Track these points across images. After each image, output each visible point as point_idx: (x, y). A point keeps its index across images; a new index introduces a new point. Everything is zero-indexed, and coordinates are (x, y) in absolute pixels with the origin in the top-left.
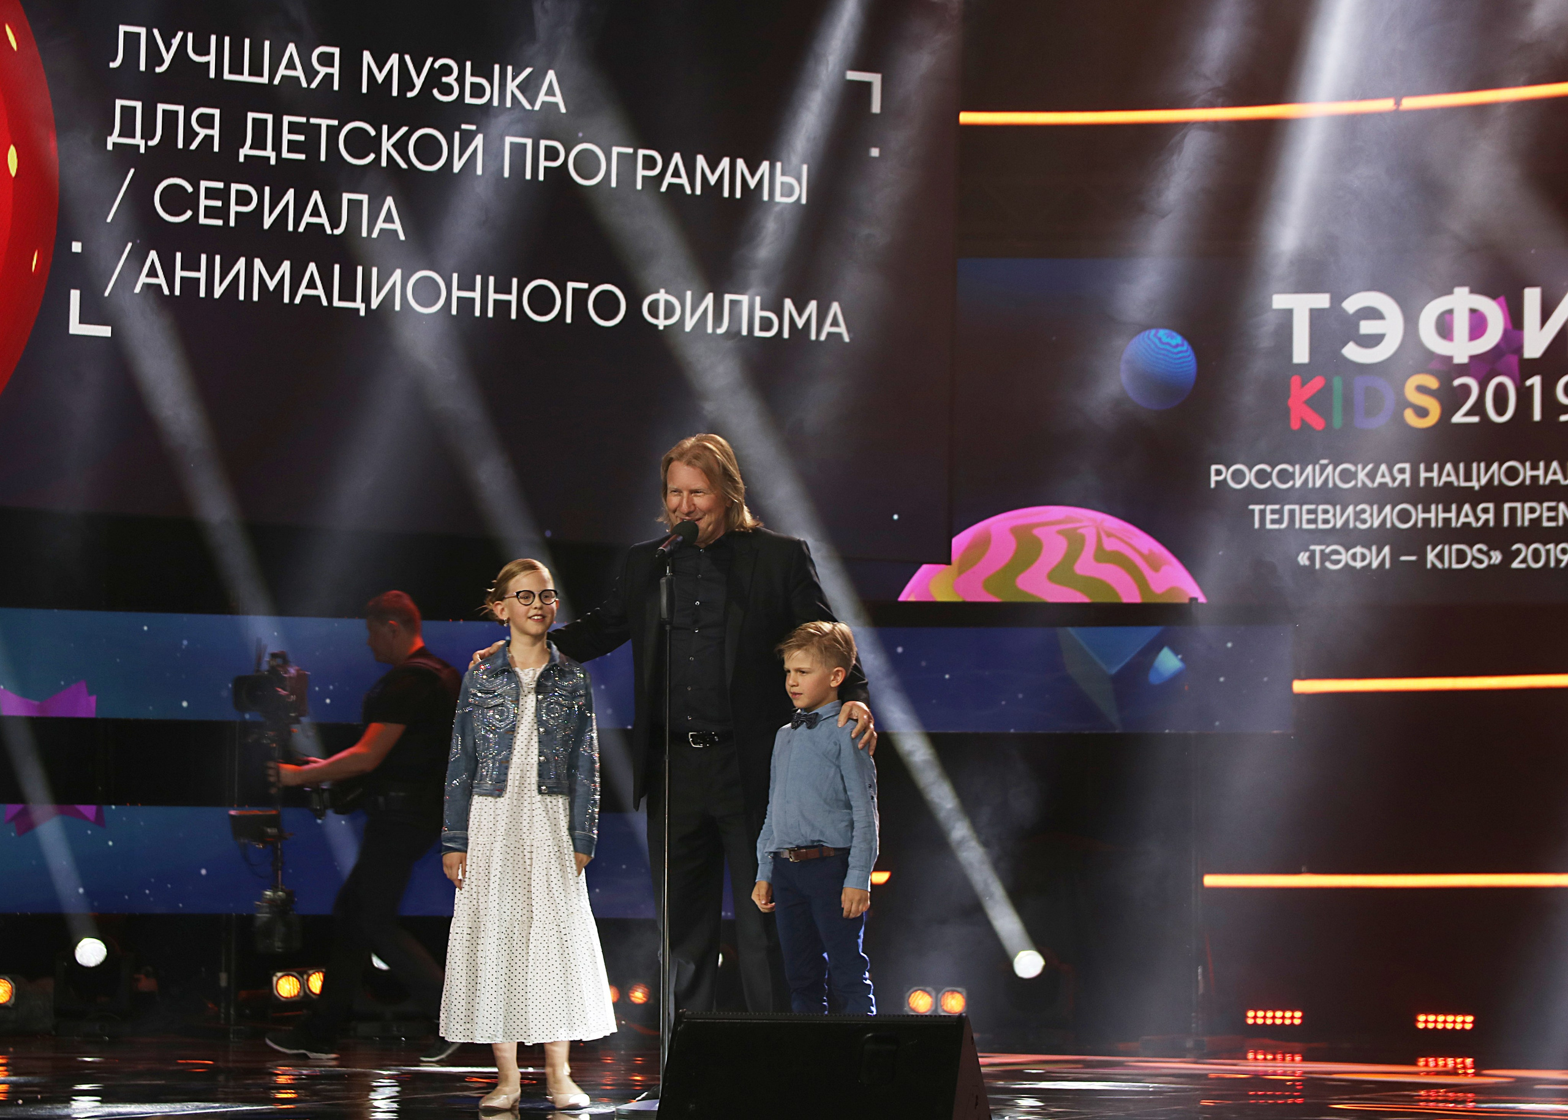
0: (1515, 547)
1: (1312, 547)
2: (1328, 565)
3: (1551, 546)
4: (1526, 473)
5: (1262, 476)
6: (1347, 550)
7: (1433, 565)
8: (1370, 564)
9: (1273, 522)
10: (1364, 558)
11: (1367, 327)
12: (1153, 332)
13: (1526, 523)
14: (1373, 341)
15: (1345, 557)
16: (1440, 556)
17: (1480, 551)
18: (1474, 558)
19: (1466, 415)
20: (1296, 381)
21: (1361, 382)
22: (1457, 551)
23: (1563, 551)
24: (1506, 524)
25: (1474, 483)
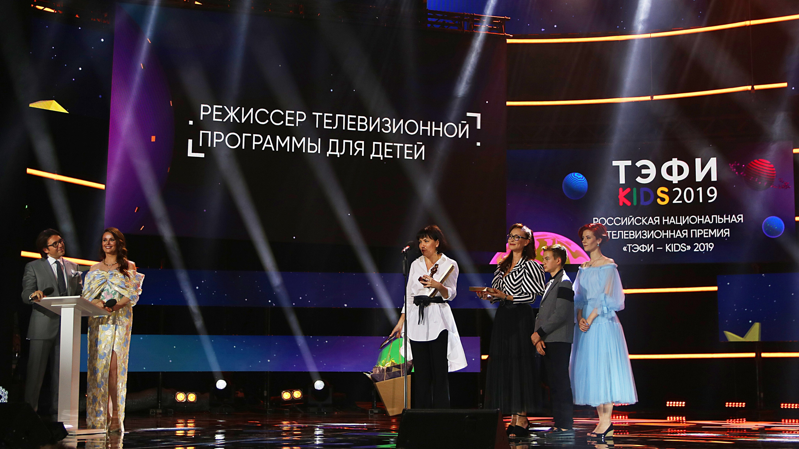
0: (694, 245)
1: (627, 245)
2: (633, 250)
3: (707, 244)
4: (698, 220)
5: (610, 221)
6: (639, 246)
7: (668, 250)
8: (647, 250)
9: (614, 236)
10: (645, 248)
11: (644, 171)
12: (573, 174)
13: (698, 237)
14: (646, 176)
15: (639, 248)
16: (670, 248)
17: (683, 246)
18: (681, 248)
19: (677, 200)
20: (621, 190)
21: (642, 190)
22: (676, 245)
23: (711, 246)
24: (692, 237)
25: (681, 223)
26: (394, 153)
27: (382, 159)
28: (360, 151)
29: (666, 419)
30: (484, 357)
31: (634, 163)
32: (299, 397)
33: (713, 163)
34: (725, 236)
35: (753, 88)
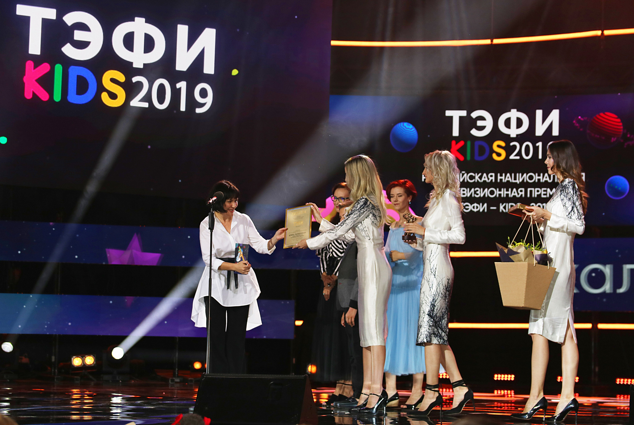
4: (536, 178)
6: (471, 205)
8: (479, 210)
10: (477, 207)
11: (480, 123)
12: (402, 124)
14: (482, 128)
15: (470, 207)
16: (505, 208)
19: (515, 156)
20: (454, 142)
21: (477, 143)
22: (511, 205)
24: (528, 196)
25: (517, 181)
29: (493, 393)
30: (299, 323)
31: (469, 113)
32: (91, 363)
33: (555, 115)
35: (602, 33)
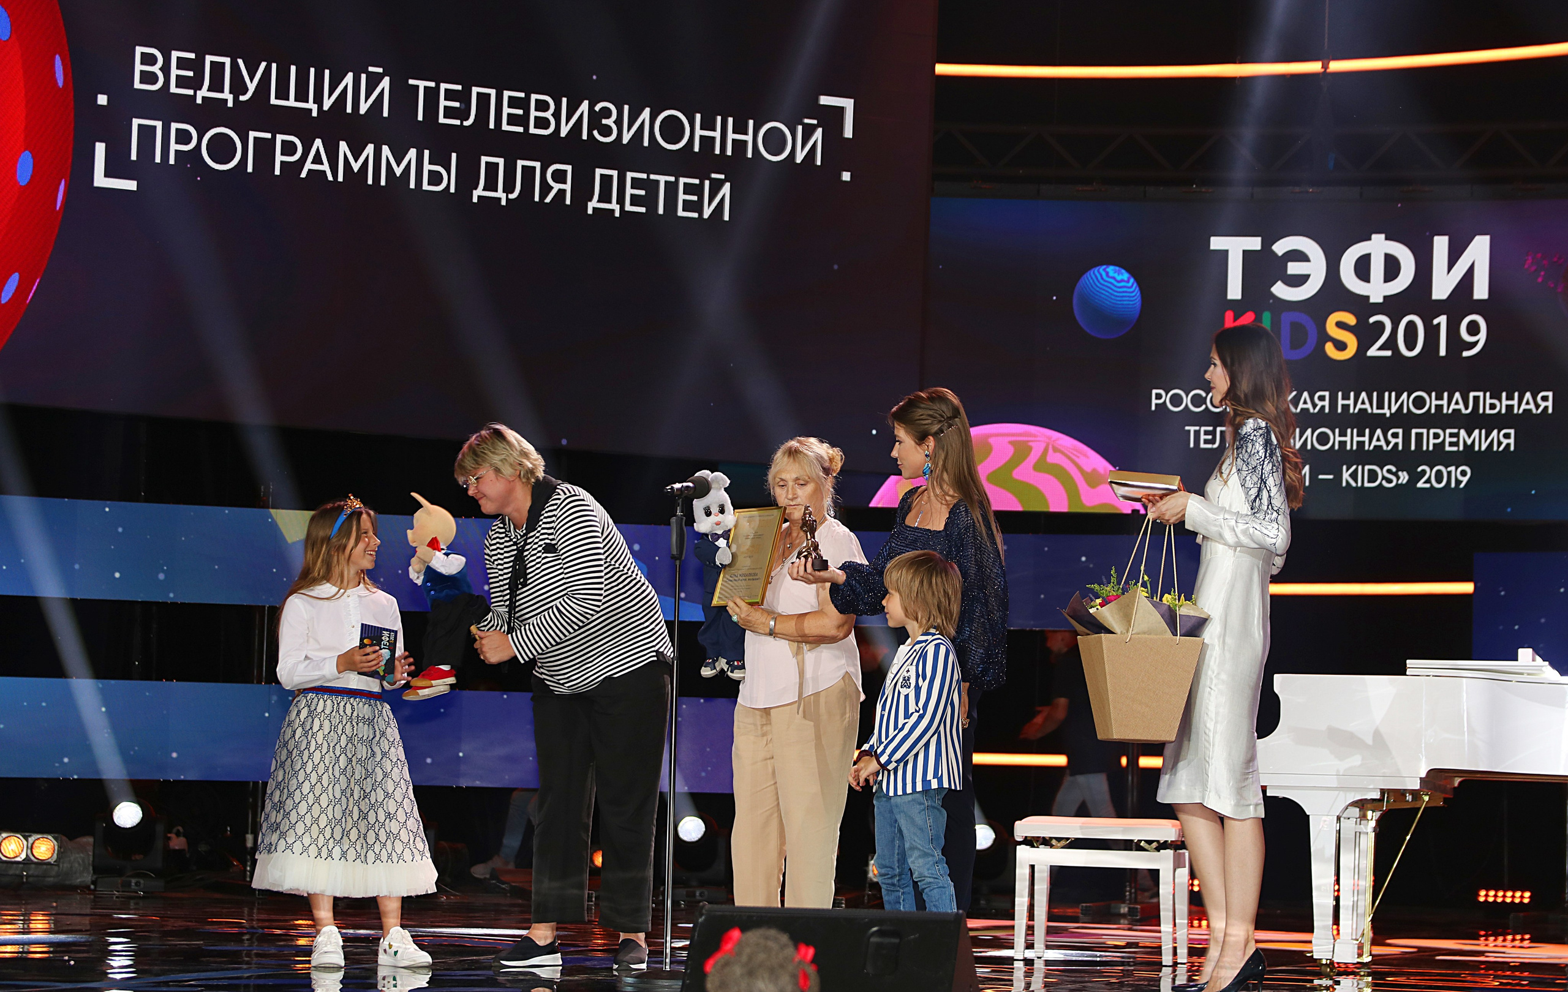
0: (1420, 469)
3: (1452, 468)
4: (1432, 402)
5: (1197, 400)
7: (1347, 482)
9: (1206, 441)
11: (1293, 268)
12: (1103, 268)
13: (1431, 448)
14: (1300, 280)
16: (1354, 476)
17: (1389, 471)
18: (1384, 478)
19: (1380, 349)
20: (1229, 315)
21: (1287, 318)
22: (1369, 470)
23: (1464, 473)
24: (1413, 448)
25: (1386, 411)
26: (649, 201)
27: (617, 214)
28: (560, 190)
31: (1267, 244)
33: (1479, 250)
34: (1501, 449)
